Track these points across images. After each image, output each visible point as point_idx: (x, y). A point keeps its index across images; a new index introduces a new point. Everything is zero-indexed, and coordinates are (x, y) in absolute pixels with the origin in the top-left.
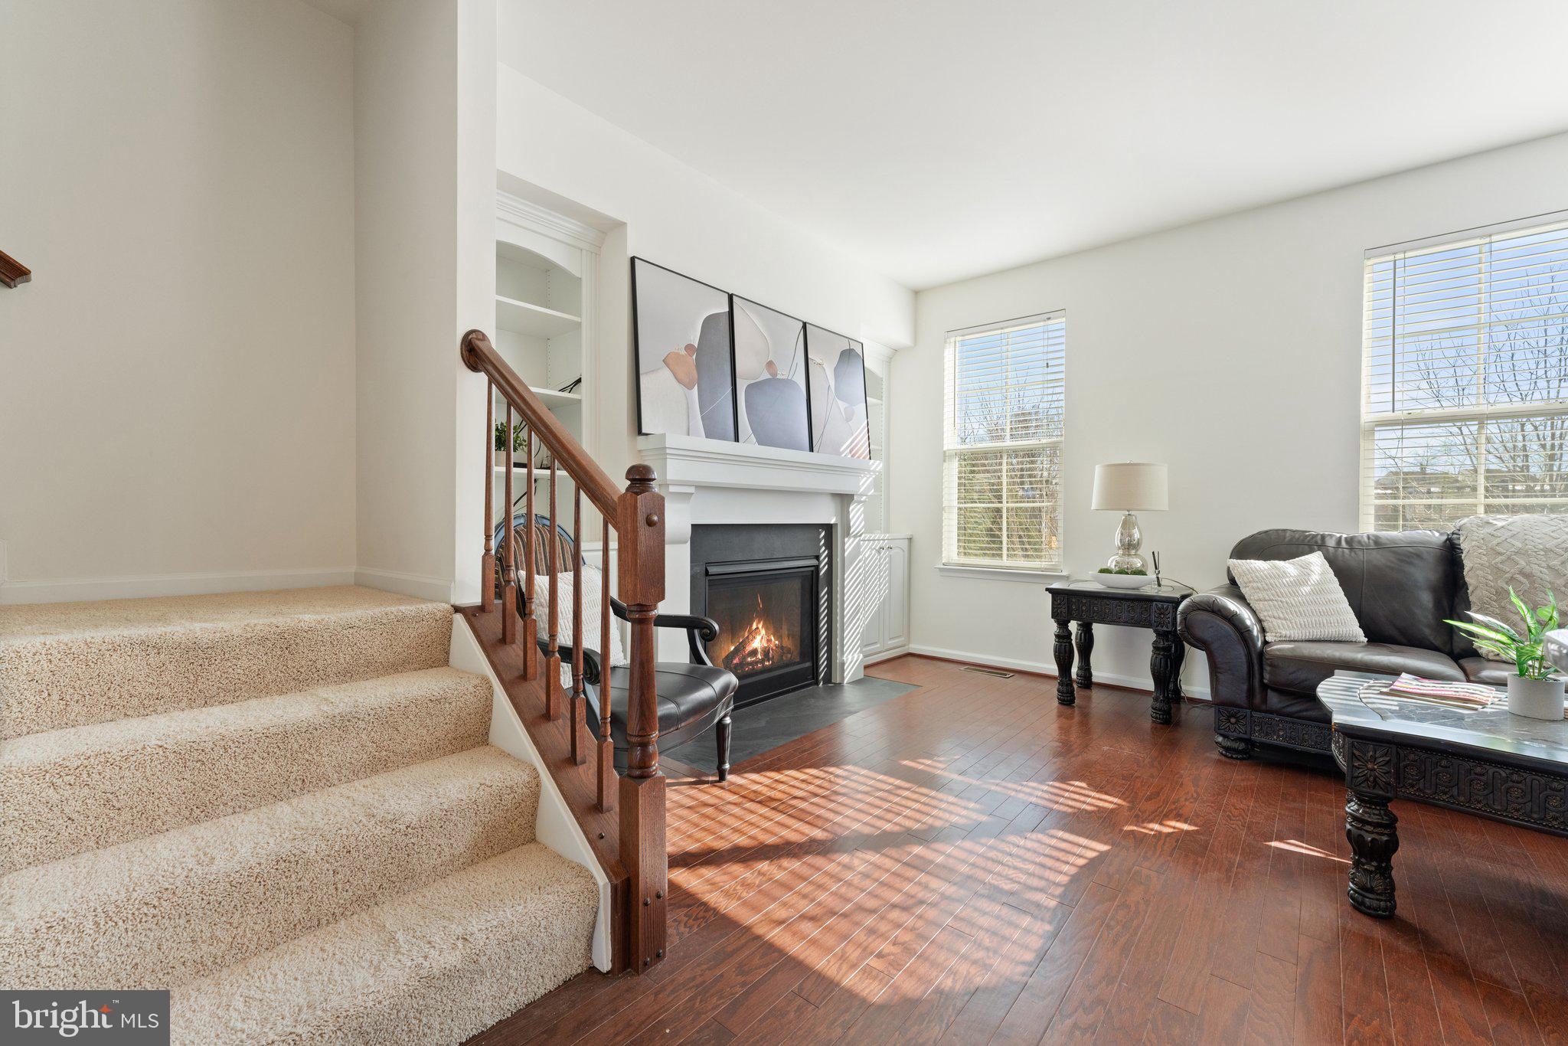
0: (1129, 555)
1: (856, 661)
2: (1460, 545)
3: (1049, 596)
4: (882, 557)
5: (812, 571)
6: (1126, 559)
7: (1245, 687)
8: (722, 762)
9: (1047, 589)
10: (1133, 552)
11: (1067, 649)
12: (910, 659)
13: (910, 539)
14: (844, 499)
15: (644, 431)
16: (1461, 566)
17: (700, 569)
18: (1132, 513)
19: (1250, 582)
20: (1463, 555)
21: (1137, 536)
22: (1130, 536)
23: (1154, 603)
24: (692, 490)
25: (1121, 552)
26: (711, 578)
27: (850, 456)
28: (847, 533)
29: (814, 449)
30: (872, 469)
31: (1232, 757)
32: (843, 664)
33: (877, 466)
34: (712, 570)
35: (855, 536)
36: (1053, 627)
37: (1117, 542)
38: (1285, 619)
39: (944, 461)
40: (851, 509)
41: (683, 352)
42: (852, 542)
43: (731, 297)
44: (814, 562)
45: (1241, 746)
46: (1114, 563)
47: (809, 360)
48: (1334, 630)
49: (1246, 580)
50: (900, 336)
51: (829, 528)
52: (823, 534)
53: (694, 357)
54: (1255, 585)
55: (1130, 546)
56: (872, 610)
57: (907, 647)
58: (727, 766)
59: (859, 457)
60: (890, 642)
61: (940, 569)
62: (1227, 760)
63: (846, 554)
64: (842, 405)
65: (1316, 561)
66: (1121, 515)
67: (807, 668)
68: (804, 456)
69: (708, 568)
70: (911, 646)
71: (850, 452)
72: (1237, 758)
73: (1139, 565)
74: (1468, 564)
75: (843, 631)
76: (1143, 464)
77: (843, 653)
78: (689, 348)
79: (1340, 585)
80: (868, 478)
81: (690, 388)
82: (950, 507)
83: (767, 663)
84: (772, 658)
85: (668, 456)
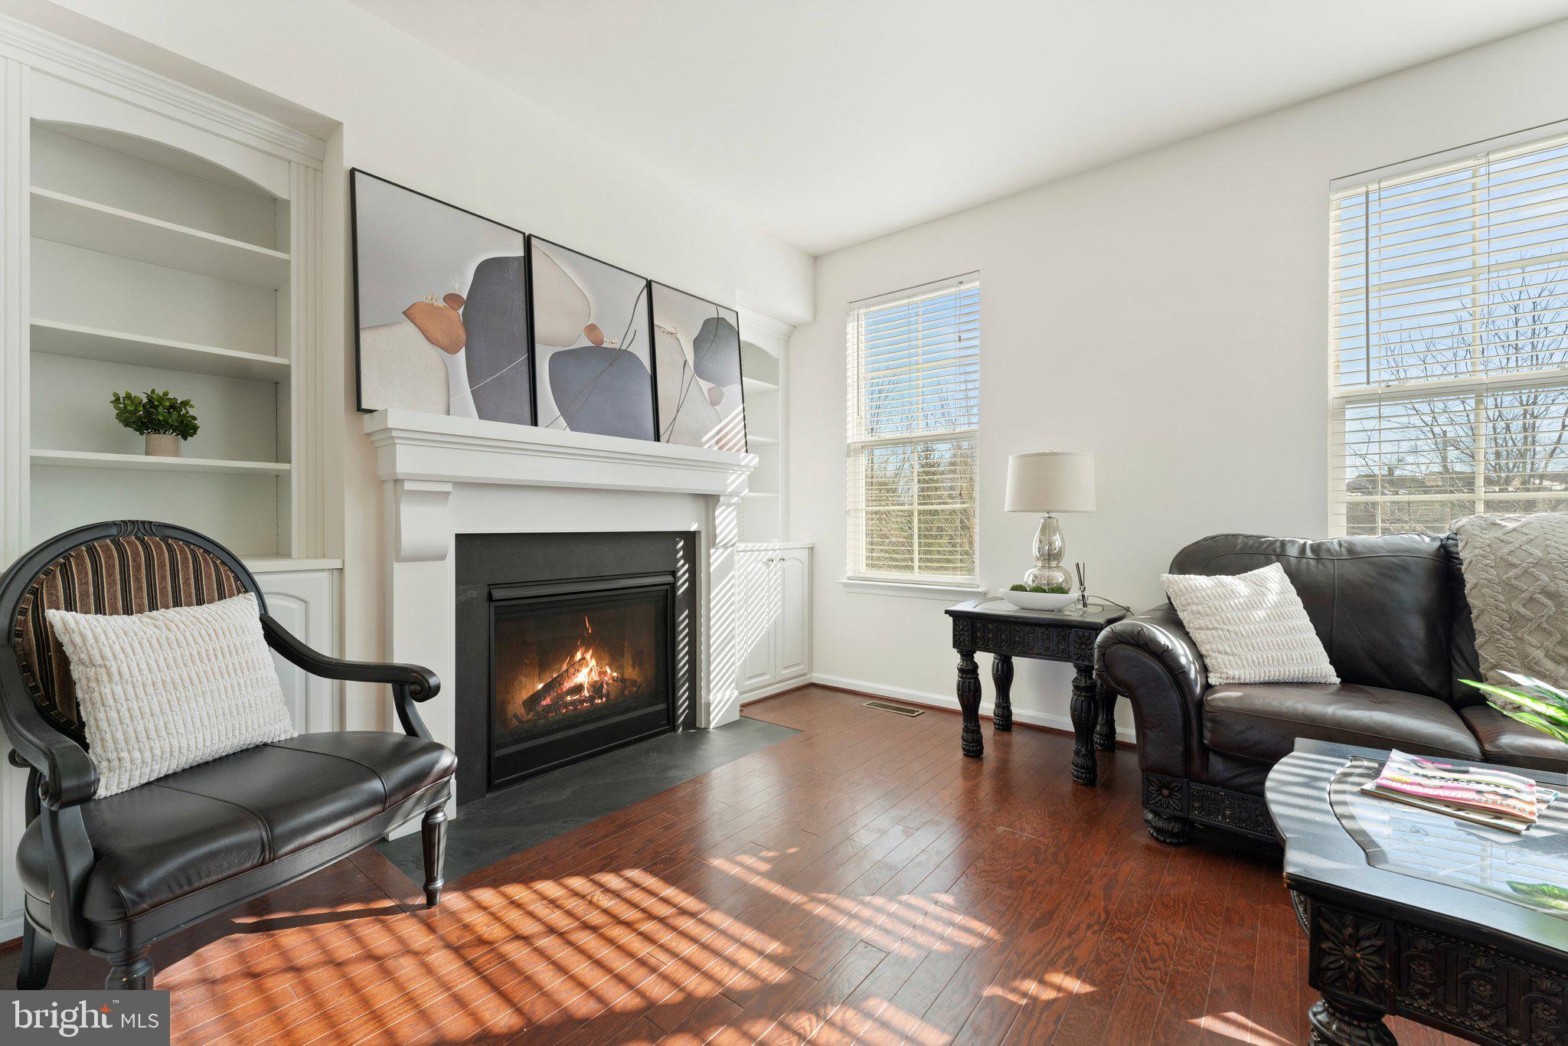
0: (1050, 568)
1: (729, 699)
2: (1458, 553)
3: (951, 619)
4: (772, 570)
5: (667, 590)
6: (1046, 573)
7: (1180, 748)
8: (430, 878)
9: (947, 612)
10: (1054, 564)
11: (972, 687)
12: (814, 691)
13: (812, 548)
14: (709, 501)
15: (364, 406)
16: (1461, 582)
17: (476, 593)
18: (1053, 515)
19: (1189, 604)
20: (1463, 568)
21: (1058, 543)
22: (1050, 544)
23: (1074, 630)
24: (448, 488)
25: (1040, 564)
26: (494, 604)
27: (716, 448)
28: (712, 542)
29: (661, 437)
30: (743, 463)
31: (1164, 842)
32: (709, 705)
33: (751, 461)
34: (498, 594)
35: (725, 547)
36: (955, 658)
37: (1035, 552)
38: (1233, 654)
39: (848, 456)
40: (717, 513)
41: (441, 304)
42: (722, 554)
43: (528, 241)
44: (669, 579)
45: (1176, 827)
46: (1031, 578)
47: (656, 329)
48: (1296, 669)
49: (1183, 602)
50: (796, 309)
51: (691, 538)
52: (681, 544)
53: (461, 311)
54: (1194, 608)
55: (1050, 557)
56: (758, 635)
57: (809, 676)
58: (439, 884)
59: (729, 450)
60: (784, 672)
61: (845, 585)
62: (1158, 846)
63: (712, 569)
64: (705, 385)
65: (1273, 574)
66: (1039, 519)
67: (659, 712)
68: (648, 447)
69: (493, 592)
70: (814, 675)
71: (717, 442)
72: (1171, 844)
73: (1061, 580)
74: (1470, 579)
75: (709, 664)
76: (1062, 454)
77: (709, 691)
78: (452, 299)
79: (1304, 608)
80: (740, 475)
81: (451, 350)
82: (856, 510)
83: (600, 701)
84: (607, 695)
85: (397, 441)
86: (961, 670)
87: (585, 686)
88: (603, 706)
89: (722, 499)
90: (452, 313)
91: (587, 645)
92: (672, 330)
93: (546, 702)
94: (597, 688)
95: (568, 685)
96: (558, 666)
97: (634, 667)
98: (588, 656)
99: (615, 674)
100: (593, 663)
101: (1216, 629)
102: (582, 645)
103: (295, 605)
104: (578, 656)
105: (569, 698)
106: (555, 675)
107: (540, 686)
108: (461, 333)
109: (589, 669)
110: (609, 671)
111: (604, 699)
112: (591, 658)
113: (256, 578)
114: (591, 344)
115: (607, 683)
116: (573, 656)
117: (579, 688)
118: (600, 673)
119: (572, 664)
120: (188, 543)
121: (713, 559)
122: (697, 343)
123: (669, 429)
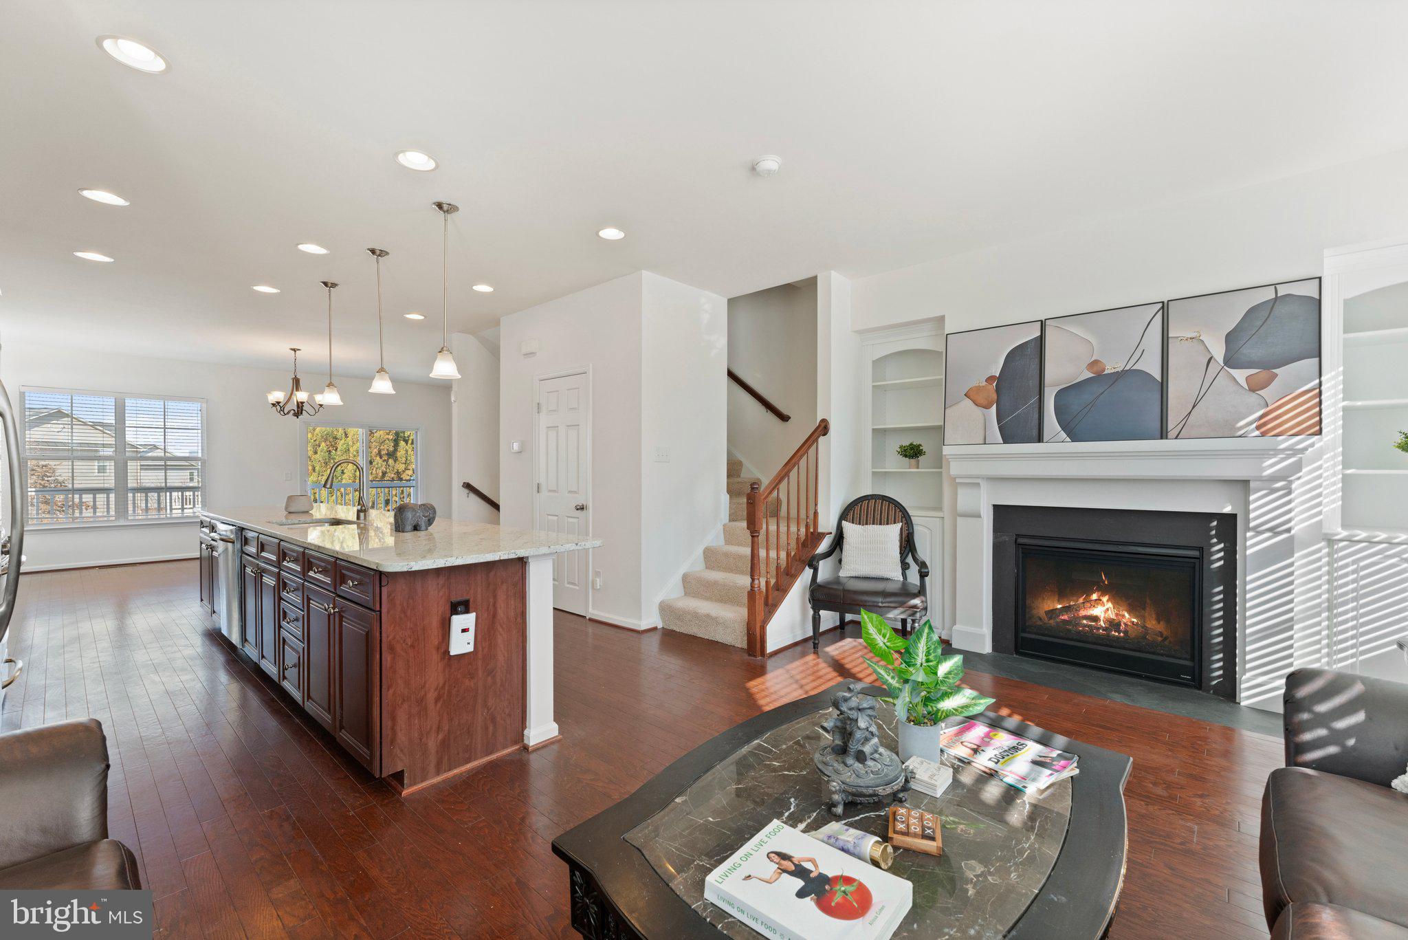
5: (1194, 563)
14: (1242, 486)
17: (1008, 538)
24: (979, 481)
26: (1020, 547)
28: (1249, 526)
29: (1170, 435)
35: (1274, 531)
40: (1252, 498)
41: (984, 384)
42: (1270, 538)
43: (1043, 324)
44: (1196, 553)
51: (1232, 518)
52: (1215, 523)
53: (995, 384)
59: (1279, 434)
63: (1253, 552)
64: (1241, 374)
67: (1185, 666)
68: (1152, 445)
69: (1019, 539)
71: (1258, 428)
78: (989, 379)
81: (988, 407)
83: (1117, 634)
84: (1126, 632)
87: (1102, 619)
88: (1118, 638)
89: (1252, 485)
90: (990, 387)
91: (1104, 590)
92: (1193, 335)
93: (1065, 617)
94: (1113, 624)
95: (1083, 613)
96: (1075, 598)
97: (1158, 621)
98: (1105, 599)
99: (1135, 620)
100: (1110, 605)
102: (1098, 590)
103: (926, 530)
104: (1094, 596)
105: (1085, 622)
106: (1071, 603)
107: (1058, 606)
108: (995, 396)
109: (1105, 608)
110: (1127, 615)
111: (1122, 634)
112: (1107, 601)
114: (1093, 375)
115: (1126, 624)
116: (1090, 594)
117: (1096, 619)
118: (1117, 615)
119: (1087, 600)
121: (1251, 545)
122: (1230, 338)
123: (1181, 425)
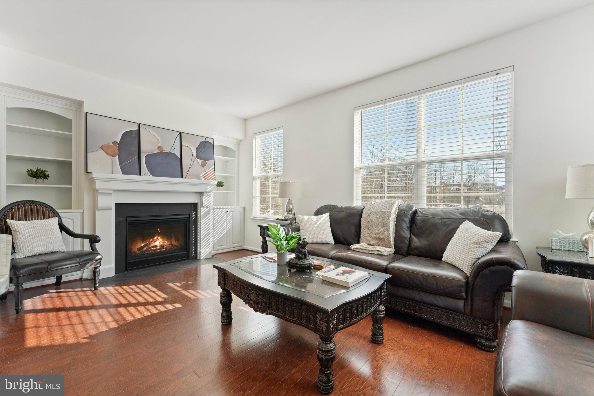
1: (208, 251)
3: (259, 228)
4: (228, 214)
5: (187, 219)
6: (288, 215)
8: (95, 284)
9: (258, 226)
10: (289, 213)
12: (244, 251)
13: (245, 208)
14: (201, 194)
15: (88, 172)
17: (121, 219)
18: (289, 199)
21: (291, 207)
22: (289, 207)
24: (112, 192)
25: (285, 213)
26: (128, 222)
27: (204, 179)
28: (202, 206)
29: (183, 177)
30: (212, 183)
32: (200, 253)
33: (214, 182)
34: (128, 219)
35: (207, 207)
37: (286, 209)
39: (253, 180)
40: (203, 198)
41: (111, 144)
42: (206, 209)
43: (139, 125)
44: (188, 216)
47: (182, 146)
51: (196, 204)
52: (192, 206)
53: (117, 146)
55: (289, 211)
56: (222, 233)
57: (243, 247)
58: (98, 285)
59: (208, 180)
60: (232, 245)
61: (252, 219)
63: (202, 214)
64: (200, 161)
65: (326, 216)
66: (286, 200)
67: (184, 254)
68: (179, 180)
69: (127, 218)
70: (245, 246)
71: (204, 177)
75: (201, 241)
76: (289, 182)
77: (201, 249)
78: (115, 143)
79: (330, 224)
80: (211, 187)
81: (114, 156)
82: (257, 197)
83: (163, 250)
84: (166, 248)
85: (96, 180)
86: (262, 242)
87: (158, 246)
88: (164, 251)
89: (204, 194)
90: (115, 146)
91: (159, 235)
92: (189, 146)
93: (145, 249)
94: (162, 247)
95: (152, 245)
96: (149, 240)
97: (175, 241)
98: (159, 238)
99: (169, 243)
100: (161, 240)
101: (304, 229)
102: (157, 235)
103: (71, 221)
104: (156, 238)
105: (152, 248)
106: (147, 243)
107: (143, 245)
108: (117, 152)
109: (159, 241)
110: (166, 242)
111: (165, 249)
112: (160, 239)
113: (60, 214)
114: (159, 152)
115: (166, 245)
116: (154, 238)
117: (156, 246)
118: (163, 243)
119: (153, 240)
120: (42, 205)
121: (202, 211)
122: (197, 149)
123: (186, 174)
